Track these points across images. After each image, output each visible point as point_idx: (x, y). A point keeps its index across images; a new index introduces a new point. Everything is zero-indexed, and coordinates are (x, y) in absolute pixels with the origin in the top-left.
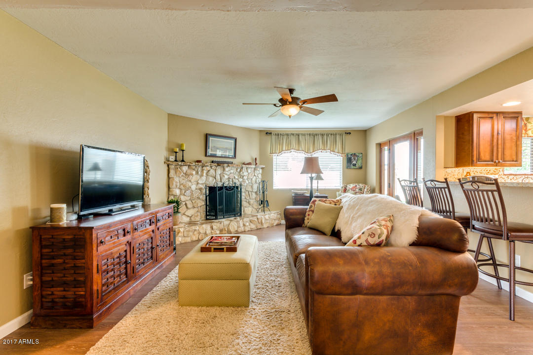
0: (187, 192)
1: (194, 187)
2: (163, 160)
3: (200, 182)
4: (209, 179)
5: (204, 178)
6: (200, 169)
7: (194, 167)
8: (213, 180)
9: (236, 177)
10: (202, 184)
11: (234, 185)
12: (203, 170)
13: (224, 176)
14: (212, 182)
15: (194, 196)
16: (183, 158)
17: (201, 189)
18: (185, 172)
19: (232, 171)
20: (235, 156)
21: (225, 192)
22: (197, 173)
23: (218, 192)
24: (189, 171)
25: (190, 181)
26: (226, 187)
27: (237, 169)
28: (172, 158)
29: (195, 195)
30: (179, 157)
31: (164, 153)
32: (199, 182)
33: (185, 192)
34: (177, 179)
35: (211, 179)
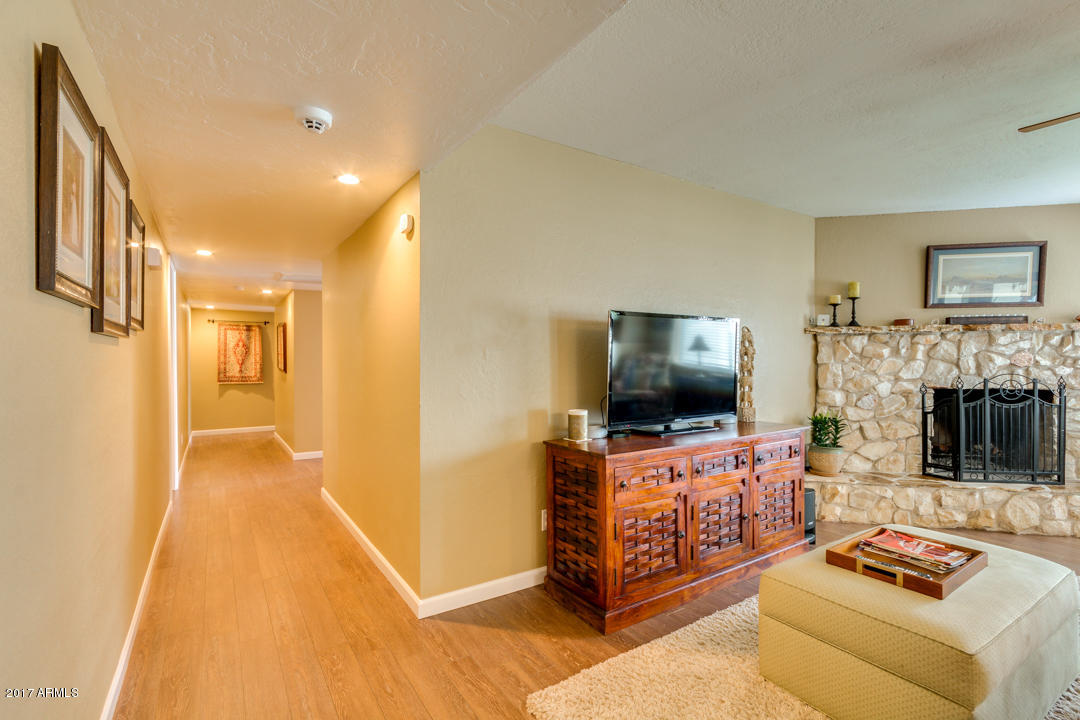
0: (865, 399)
1: (884, 388)
2: (802, 324)
3: (904, 375)
4: (936, 367)
5: (919, 365)
6: (904, 342)
7: (886, 338)
8: (950, 371)
9: (1044, 362)
10: (913, 381)
11: (1031, 387)
12: (913, 345)
13: (991, 360)
14: (944, 376)
15: (886, 411)
16: (853, 318)
17: (907, 394)
18: (859, 350)
19: (1025, 345)
20: (1040, 299)
21: (992, 406)
22: (896, 352)
23: (962, 406)
24: (870, 349)
25: (874, 373)
26: (993, 391)
27: (1046, 339)
28: (824, 320)
29: (890, 409)
30: (844, 314)
31: (806, 310)
32: (901, 374)
33: (859, 399)
34: (836, 368)
35: (942, 367)
